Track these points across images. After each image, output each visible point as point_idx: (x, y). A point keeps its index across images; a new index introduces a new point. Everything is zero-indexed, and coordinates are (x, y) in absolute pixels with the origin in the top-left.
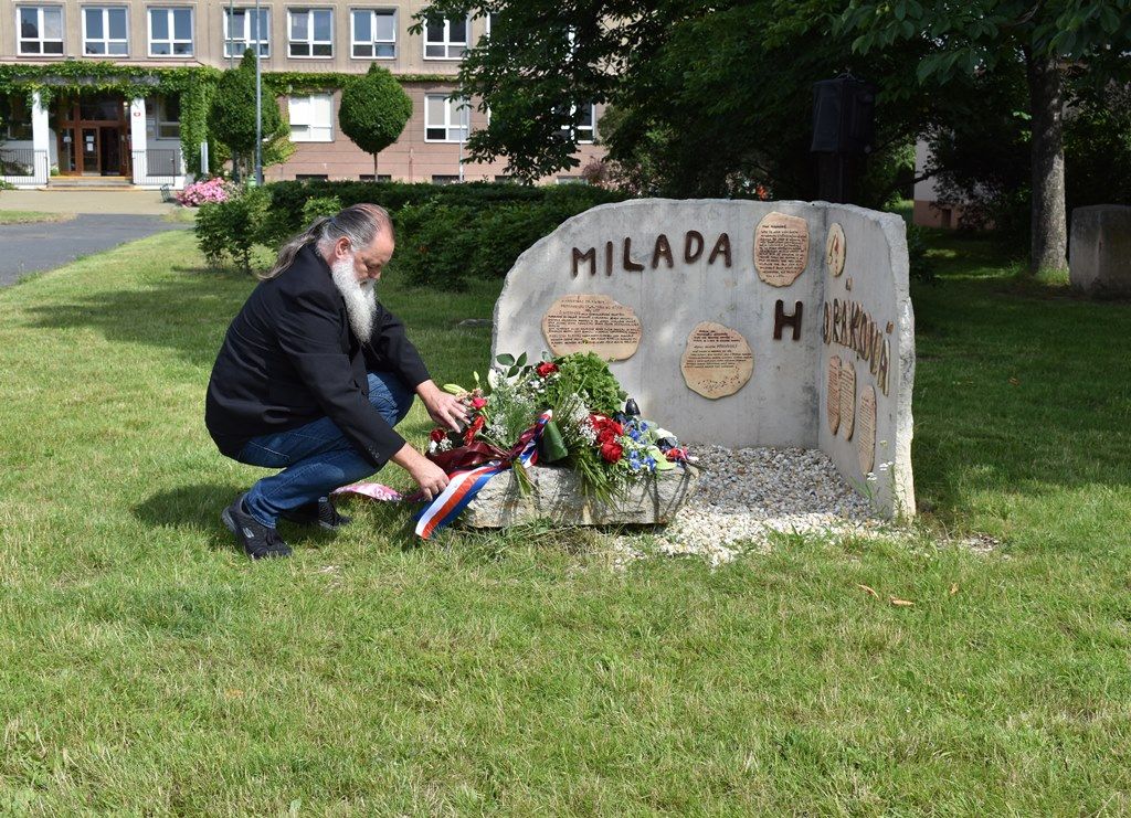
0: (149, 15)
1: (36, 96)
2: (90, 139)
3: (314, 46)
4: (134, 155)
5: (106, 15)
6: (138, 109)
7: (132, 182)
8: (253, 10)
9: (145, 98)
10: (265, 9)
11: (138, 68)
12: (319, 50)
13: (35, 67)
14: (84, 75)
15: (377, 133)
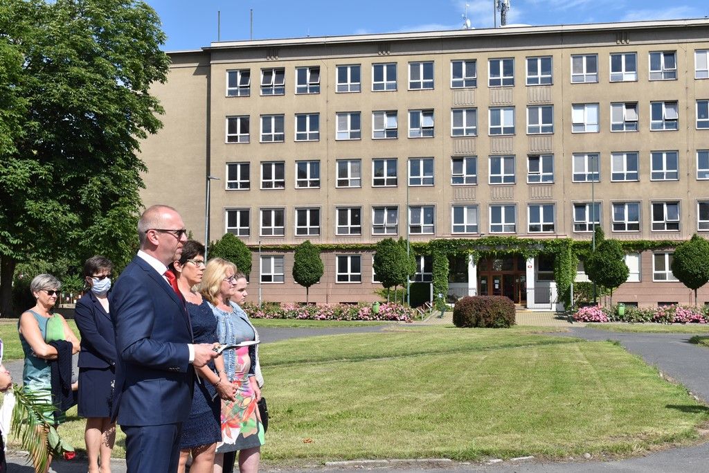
0: (529, 209)
1: (471, 257)
2: (497, 281)
3: (628, 224)
4: (527, 291)
5: (503, 210)
6: (530, 263)
7: (526, 307)
8: (591, 205)
9: (535, 258)
10: (598, 205)
11: (532, 240)
12: (631, 227)
13: (471, 240)
14: (500, 245)
15: (699, 276)
